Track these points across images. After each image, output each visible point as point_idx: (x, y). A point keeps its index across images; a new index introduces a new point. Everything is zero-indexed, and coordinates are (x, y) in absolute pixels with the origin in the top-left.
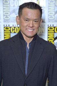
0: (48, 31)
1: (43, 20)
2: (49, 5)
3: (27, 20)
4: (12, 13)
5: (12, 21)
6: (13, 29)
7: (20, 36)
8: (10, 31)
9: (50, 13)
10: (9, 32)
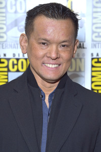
0: (93, 66)
1: (82, 44)
2: (95, 10)
3: (44, 44)
4: (12, 28)
5: (11, 46)
6: (13, 62)
7: (28, 78)
8: (7, 67)
9: (96, 28)
10: (6, 69)
